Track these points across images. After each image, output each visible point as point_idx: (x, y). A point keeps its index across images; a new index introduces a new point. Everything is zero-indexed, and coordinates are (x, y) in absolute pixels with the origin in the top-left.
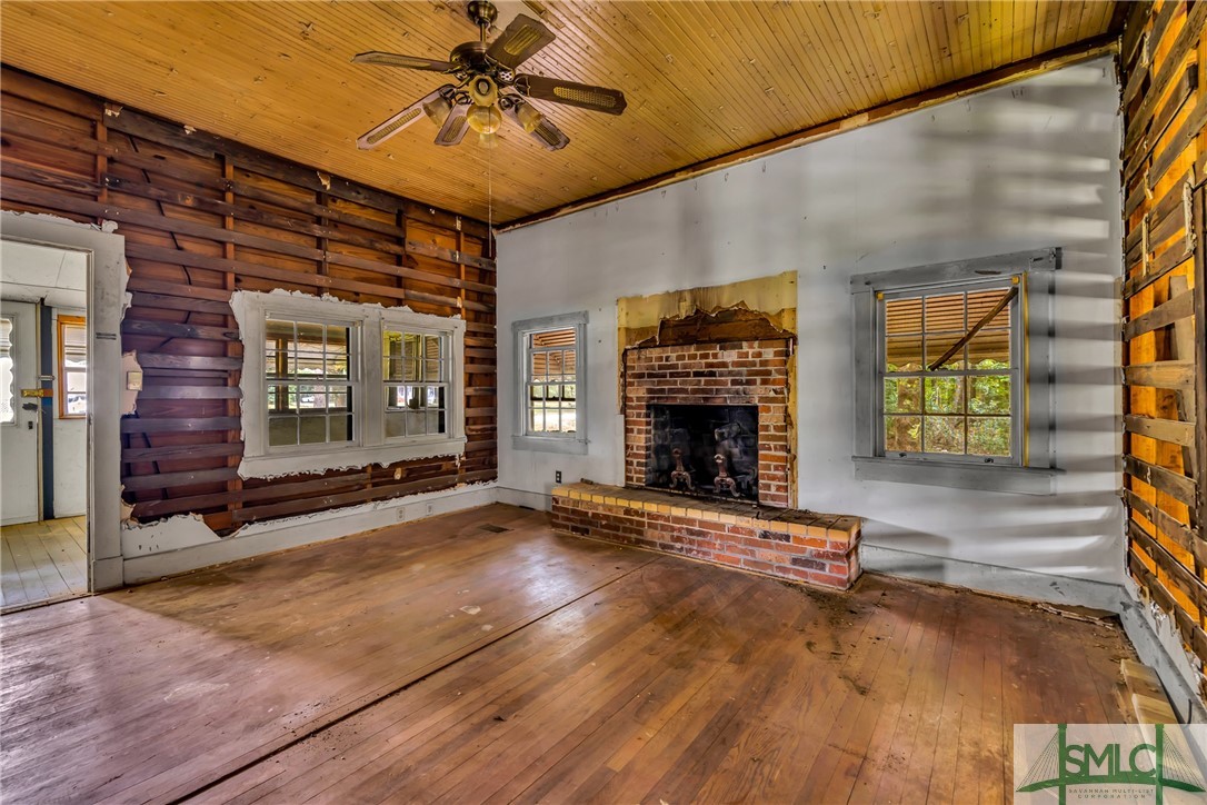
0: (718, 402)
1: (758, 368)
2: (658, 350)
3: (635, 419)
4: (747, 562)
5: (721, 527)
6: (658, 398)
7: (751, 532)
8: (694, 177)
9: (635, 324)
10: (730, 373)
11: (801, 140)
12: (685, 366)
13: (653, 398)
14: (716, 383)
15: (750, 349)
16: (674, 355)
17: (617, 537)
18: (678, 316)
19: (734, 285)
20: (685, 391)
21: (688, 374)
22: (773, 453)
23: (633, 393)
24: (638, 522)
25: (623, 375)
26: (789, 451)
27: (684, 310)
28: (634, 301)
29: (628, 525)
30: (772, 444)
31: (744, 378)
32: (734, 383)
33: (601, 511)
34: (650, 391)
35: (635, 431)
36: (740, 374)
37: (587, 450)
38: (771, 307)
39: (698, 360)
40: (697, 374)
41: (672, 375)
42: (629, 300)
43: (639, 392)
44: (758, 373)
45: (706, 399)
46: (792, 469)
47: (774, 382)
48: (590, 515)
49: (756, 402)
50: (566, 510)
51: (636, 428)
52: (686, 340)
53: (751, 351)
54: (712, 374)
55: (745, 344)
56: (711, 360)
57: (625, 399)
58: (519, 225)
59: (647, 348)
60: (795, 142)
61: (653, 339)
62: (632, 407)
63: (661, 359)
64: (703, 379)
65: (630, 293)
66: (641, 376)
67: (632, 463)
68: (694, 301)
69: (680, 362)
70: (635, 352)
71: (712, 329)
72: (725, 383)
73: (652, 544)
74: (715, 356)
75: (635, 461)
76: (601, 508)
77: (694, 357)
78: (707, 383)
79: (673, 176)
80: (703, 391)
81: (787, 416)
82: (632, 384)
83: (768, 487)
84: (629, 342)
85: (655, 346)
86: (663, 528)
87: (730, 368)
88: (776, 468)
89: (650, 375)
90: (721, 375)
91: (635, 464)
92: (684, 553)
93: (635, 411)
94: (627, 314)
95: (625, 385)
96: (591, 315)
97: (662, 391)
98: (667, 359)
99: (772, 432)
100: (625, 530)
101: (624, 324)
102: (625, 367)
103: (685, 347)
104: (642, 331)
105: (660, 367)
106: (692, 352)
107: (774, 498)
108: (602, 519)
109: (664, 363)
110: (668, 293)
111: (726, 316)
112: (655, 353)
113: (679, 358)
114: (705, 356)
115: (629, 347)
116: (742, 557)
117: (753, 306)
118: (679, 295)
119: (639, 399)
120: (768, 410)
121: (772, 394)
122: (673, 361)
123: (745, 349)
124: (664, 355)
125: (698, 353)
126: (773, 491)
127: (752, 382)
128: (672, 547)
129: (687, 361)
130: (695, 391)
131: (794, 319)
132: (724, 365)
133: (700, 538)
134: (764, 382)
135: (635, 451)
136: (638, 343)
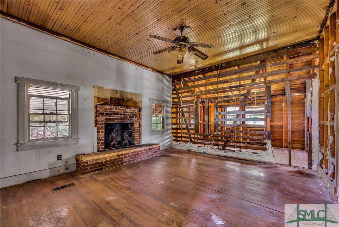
0: (126, 122)
1: (134, 114)
2: (109, 106)
3: (100, 128)
4: (146, 157)
5: (141, 151)
6: (109, 121)
7: (147, 150)
8: (121, 60)
9: (101, 96)
10: (129, 115)
11: (143, 67)
12: (117, 112)
13: (107, 121)
14: (126, 117)
15: (133, 109)
16: (114, 108)
17: (114, 165)
18: (116, 97)
19: (130, 93)
20: (118, 119)
21: (118, 114)
22: (137, 133)
23: (99, 119)
24: (121, 158)
25: (96, 113)
26: (140, 132)
27: (118, 96)
28: (100, 89)
29: (118, 160)
30: (137, 131)
31: (132, 116)
32: (130, 117)
33: (108, 159)
34: (106, 119)
35: (100, 132)
36: (131, 115)
37: (78, 142)
38: (138, 101)
39: (121, 111)
40: (121, 114)
41: (113, 114)
42: (99, 88)
43: (102, 119)
44: (134, 115)
45: (123, 121)
46: (141, 136)
47: (137, 117)
48: (103, 162)
49: (134, 122)
50: (92, 165)
51: (100, 131)
52: (118, 105)
53: (133, 110)
54: (125, 115)
55: (132, 108)
56: (124, 111)
57: (96, 121)
58: (25, 24)
59: (104, 105)
60: (142, 67)
61: (108, 103)
62: (99, 124)
63: (110, 109)
64: (122, 116)
65: (100, 85)
66: (103, 114)
67: (99, 143)
68: (121, 94)
69: (116, 111)
70: (100, 106)
71: (125, 103)
72: (128, 117)
73: (126, 162)
74: (125, 110)
75: (100, 142)
76: (108, 158)
77: (120, 110)
78: (123, 117)
79: (115, 56)
80: (122, 119)
81: (140, 125)
82: (99, 116)
83: (136, 141)
84: (99, 102)
85: (108, 105)
86: (129, 156)
87: (129, 113)
88: (138, 137)
89: (106, 114)
90: (127, 115)
91: (100, 143)
92: (134, 161)
93: (100, 125)
94: (98, 92)
95: (96, 117)
96: (81, 88)
97: (111, 119)
98: (112, 109)
99: (137, 129)
100: (117, 162)
101: (97, 95)
102: (97, 111)
103: (117, 106)
104: (104, 99)
105: (110, 111)
106: (119, 108)
107: (137, 143)
108: (109, 162)
109: (111, 110)
110: (113, 90)
111: (128, 100)
112: (108, 107)
113: (116, 109)
114: (123, 110)
115: (98, 104)
116: (145, 156)
117: (134, 99)
118: (116, 91)
119: (102, 121)
120: (136, 124)
121: (137, 120)
122: (114, 110)
123: (132, 109)
124: (111, 108)
125: (121, 109)
126: (137, 142)
127: (133, 117)
128: (131, 161)
129: (118, 110)
130: (120, 119)
131: (141, 104)
132: (127, 112)
133: (137, 155)
134: (136, 117)
135: (100, 139)
136: (102, 103)
